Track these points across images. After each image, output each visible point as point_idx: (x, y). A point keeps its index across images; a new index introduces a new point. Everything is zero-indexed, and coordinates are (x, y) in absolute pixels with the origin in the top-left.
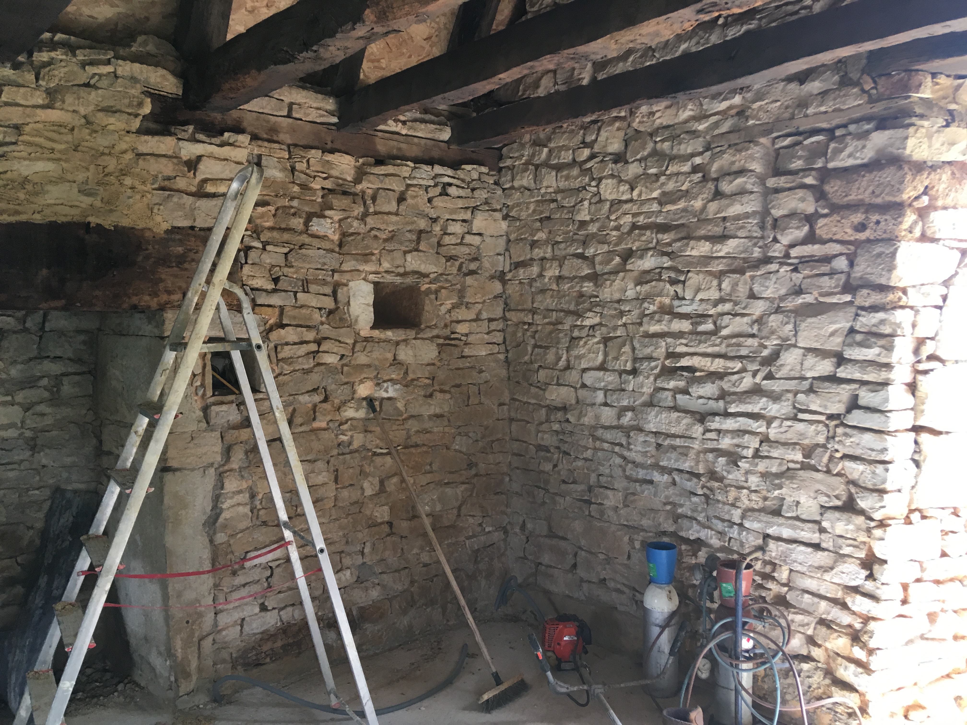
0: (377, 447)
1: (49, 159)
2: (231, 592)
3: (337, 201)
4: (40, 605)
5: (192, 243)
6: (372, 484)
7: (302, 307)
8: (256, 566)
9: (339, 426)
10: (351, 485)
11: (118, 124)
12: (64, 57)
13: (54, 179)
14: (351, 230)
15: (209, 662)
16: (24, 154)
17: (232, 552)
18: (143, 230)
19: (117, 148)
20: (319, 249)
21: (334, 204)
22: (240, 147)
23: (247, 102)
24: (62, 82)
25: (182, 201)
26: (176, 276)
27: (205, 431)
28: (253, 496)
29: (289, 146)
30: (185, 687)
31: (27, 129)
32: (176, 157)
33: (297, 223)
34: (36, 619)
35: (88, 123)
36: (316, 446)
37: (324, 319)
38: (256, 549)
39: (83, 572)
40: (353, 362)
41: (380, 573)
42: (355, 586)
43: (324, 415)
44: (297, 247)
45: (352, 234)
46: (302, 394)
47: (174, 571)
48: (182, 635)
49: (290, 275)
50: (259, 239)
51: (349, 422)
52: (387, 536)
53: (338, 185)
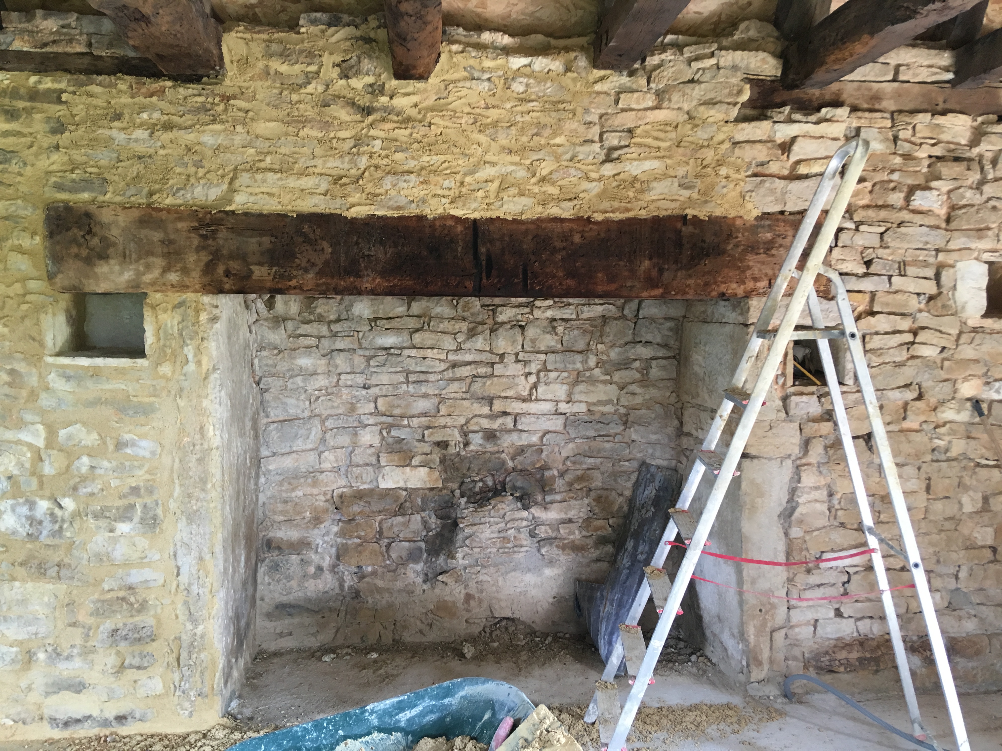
0: (982, 457)
1: (655, 158)
2: (805, 589)
3: (946, 169)
4: (627, 566)
5: (781, 228)
6: (973, 500)
7: (896, 292)
8: (831, 568)
9: (935, 428)
10: (947, 497)
11: (718, 115)
12: (673, 57)
13: (657, 176)
14: (964, 202)
15: (780, 656)
16: (634, 156)
17: (807, 549)
18: (734, 219)
19: (716, 140)
20: (921, 226)
21: (943, 173)
22: (838, 121)
23: (852, 71)
24: (670, 82)
25: (773, 186)
26: (763, 263)
27: (784, 421)
28: (831, 495)
29: (892, 113)
30: (757, 674)
31: (638, 131)
32: (770, 141)
33: (897, 198)
34: (623, 577)
35: (691, 118)
36: (906, 448)
37: (922, 306)
38: (833, 551)
39: (670, 543)
40: (956, 356)
41: (978, 604)
42: (946, 612)
43: (917, 415)
44: (895, 225)
45: (965, 206)
46: (893, 389)
47: (749, 557)
48: (755, 622)
49: (885, 257)
50: (851, 219)
51: (948, 426)
52: (989, 563)
53: (949, 151)
